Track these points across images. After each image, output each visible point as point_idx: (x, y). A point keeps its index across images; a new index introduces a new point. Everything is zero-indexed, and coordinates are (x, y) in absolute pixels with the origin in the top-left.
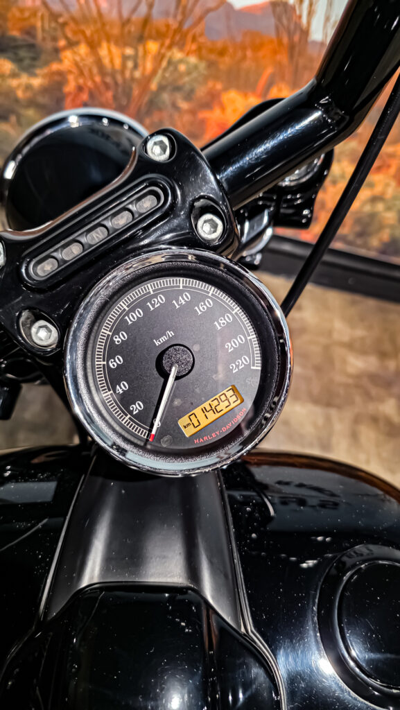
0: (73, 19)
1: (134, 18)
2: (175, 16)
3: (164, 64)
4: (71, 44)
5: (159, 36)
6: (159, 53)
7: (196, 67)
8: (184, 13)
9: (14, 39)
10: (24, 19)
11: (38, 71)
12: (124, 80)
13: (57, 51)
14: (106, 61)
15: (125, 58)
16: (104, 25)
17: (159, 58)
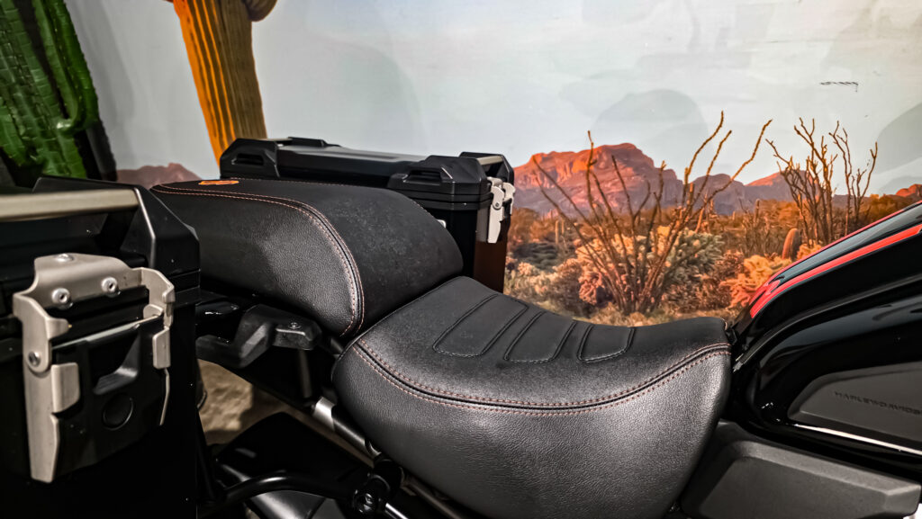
0: (587, 221)
1: (643, 210)
2: (683, 202)
3: (677, 243)
4: (585, 241)
5: (669, 221)
6: (670, 233)
7: (710, 240)
8: (691, 198)
9: (535, 245)
10: (545, 229)
11: (554, 267)
12: (637, 262)
13: (572, 248)
14: (618, 249)
15: (637, 244)
16: (615, 221)
17: (671, 238)
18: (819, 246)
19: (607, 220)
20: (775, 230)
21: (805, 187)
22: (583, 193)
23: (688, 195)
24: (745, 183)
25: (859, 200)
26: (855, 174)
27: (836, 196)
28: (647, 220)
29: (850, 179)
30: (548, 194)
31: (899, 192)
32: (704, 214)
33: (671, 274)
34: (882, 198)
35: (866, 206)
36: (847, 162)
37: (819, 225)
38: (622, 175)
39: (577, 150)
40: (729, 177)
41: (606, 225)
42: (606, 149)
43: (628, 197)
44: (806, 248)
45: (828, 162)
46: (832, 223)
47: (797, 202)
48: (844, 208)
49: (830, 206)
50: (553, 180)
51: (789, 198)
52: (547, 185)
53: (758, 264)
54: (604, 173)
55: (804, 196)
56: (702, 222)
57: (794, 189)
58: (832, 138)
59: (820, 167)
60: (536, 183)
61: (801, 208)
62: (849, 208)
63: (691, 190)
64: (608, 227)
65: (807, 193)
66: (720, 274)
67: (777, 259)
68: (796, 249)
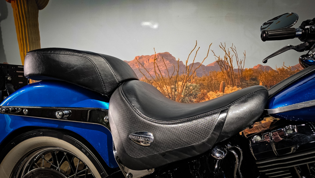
0: (155, 81)
1: (173, 76)
2: (186, 73)
3: (185, 88)
5: (182, 80)
6: (182, 84)
7: (196, 86)
12: (172, 96)
14: (165, 91)
15: (172, 89)
16: (164, 80)
17: (183, 86)
18: (231, 87)
19: (161, 80)
20: (217, 82)
21: (225, 66)
22: (153, 70)
23: (187, 70)
24: (206, 65)
25: (242, 71)
26: (239, 61)
27: (234, 69)
28: (175, 80)
29: (238, 63)
30: (141, 71)
31: (254, 67)
32: (193, 77)
33: (184, 100)
34: (249, 69)
35: (244, 72)
36: (237, 57)
37: (230, 79)
38: (165, 63)
39: (150, 55)
40: (200, 63)
41: (160, 82)
42: (160, 54)
43: (168, 71)
44: (227, 88)
45: (231, 57)
46: (234, 78)
47: (223, 71)
48: (237, 73)
49: (233, 73)
50: (143, 66)
51: (220, 70)
52: (141, 68)
53: (212, 94)
54: (160, 63)
55: (225, 69)
56: (193, 80)
57: (221, 67)
58: (231, 48)
59: (228, 59)
60: (137, 67)
61: (224, 74)
62: (239, 73)
63: (188, 68)
64: (162, 83)
65: (225, 68)
66: (200, 99)
67: (218, 92)
68: (224, 89)
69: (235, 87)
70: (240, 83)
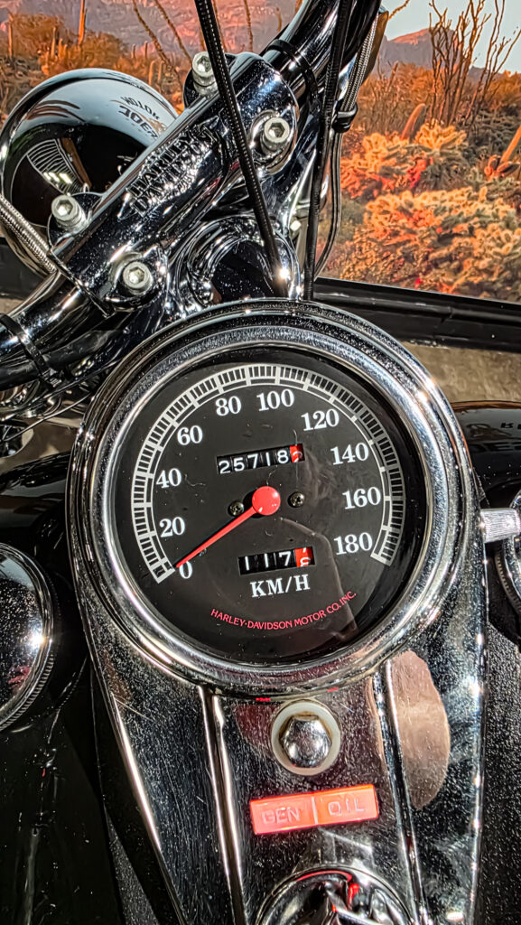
18: (439, 127)
20: (404, 103)
21: (448, 52)
25: (489, 76)
26: (498, 43)
27: (473, 67)
29: (493, 47)
30: (144, 18)
34: (512, 77)
35: (495, 84)
36: (497, 26)
37: (447, 102)
44: (427, 128)
45: (479, 23)
46: (460, 100)
47: (435, 70)
48: (475, 83)
49: (464, 79)
51: (429, 62)
53: (376, 143)
55: (443, 63)
57: (437, 52)
59: (470, 27)
61: (436, 79)
62: (480, 84)
65: (447, 61)
67: (396, 138)
68: (417, 129)
69: (452, 128)
70: (469, 116)
